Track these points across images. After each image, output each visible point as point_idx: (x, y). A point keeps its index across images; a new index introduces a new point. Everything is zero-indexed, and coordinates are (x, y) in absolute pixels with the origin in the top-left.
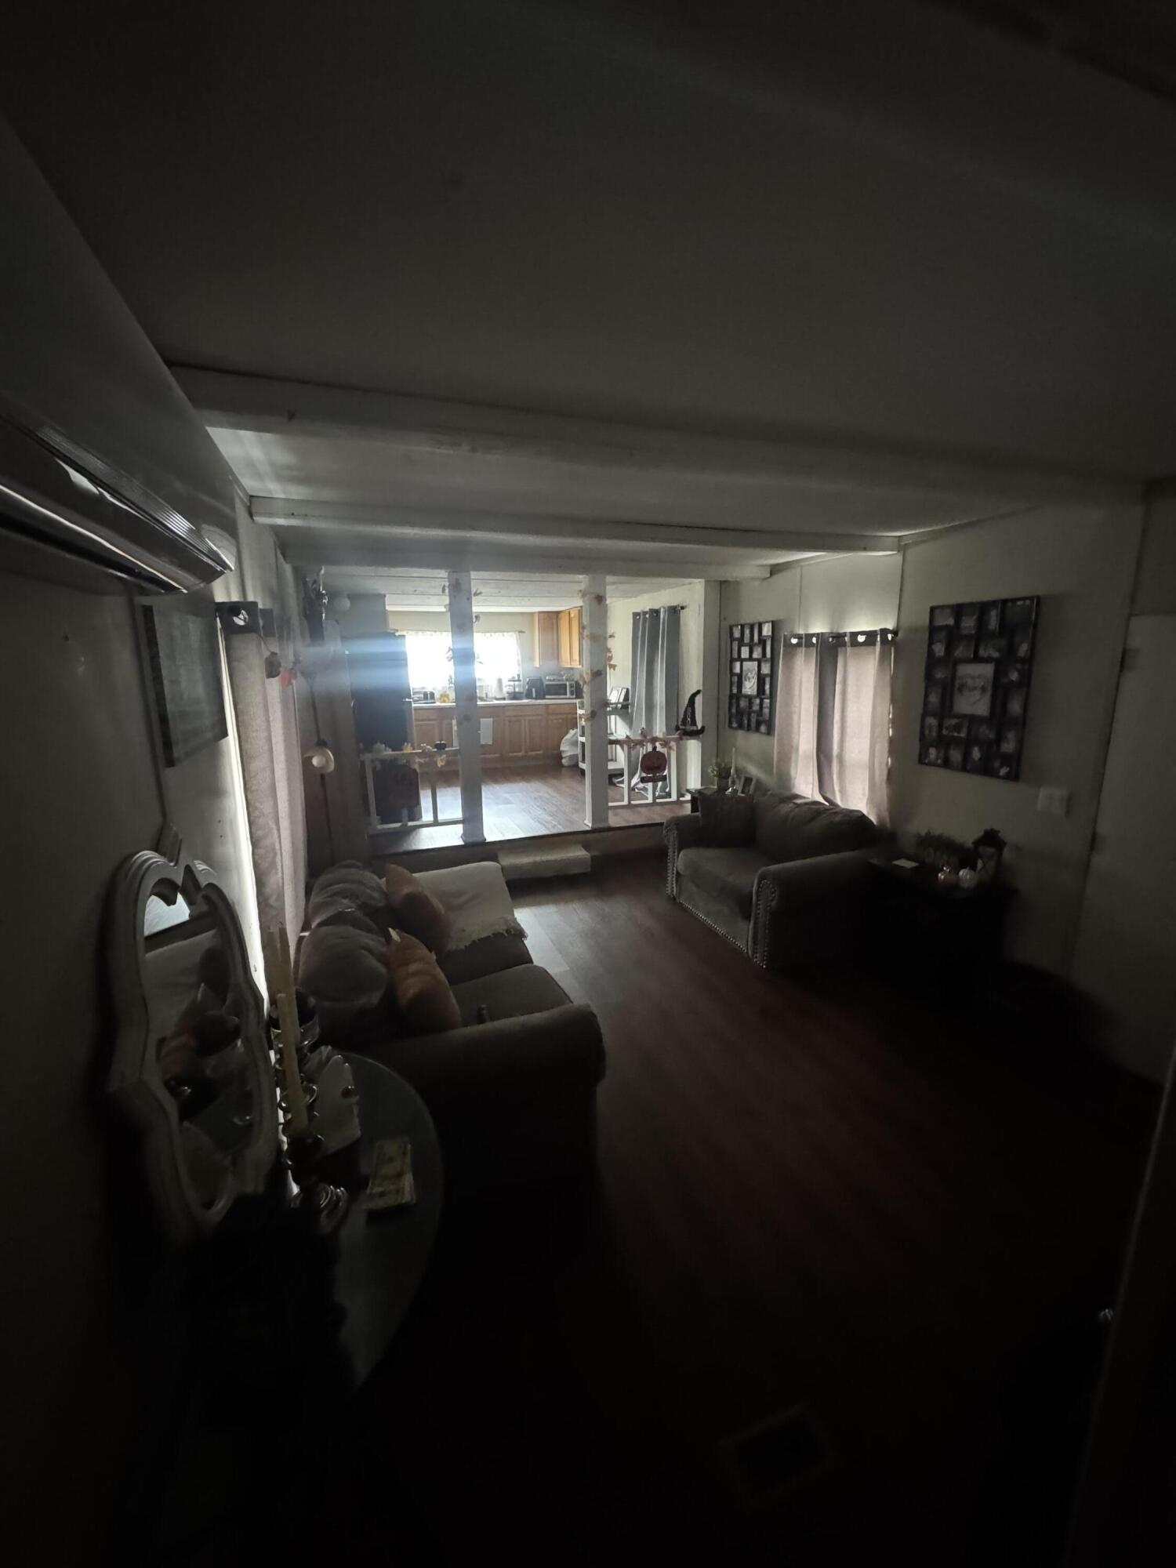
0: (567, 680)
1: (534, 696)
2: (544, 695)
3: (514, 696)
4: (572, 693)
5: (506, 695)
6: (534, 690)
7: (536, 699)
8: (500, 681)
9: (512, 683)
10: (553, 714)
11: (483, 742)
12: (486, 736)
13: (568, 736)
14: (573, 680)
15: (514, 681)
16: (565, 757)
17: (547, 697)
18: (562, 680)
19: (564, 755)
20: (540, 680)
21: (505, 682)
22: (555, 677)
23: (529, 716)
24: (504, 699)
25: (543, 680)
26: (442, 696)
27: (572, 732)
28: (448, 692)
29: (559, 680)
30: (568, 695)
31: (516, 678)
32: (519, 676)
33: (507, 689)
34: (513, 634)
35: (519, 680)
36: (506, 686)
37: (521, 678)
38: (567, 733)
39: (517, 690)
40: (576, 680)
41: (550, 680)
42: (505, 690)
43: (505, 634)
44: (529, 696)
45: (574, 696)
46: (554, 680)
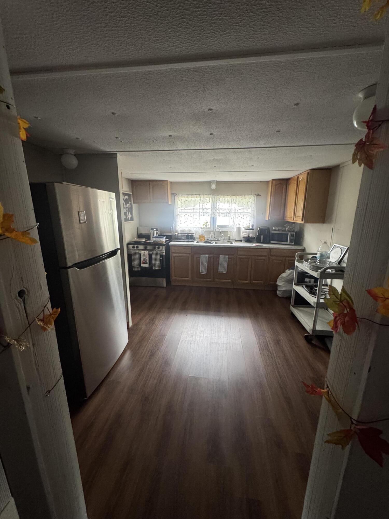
0: (289, 231)
1: (262, 241)
2: (270, 241)
3: (248, 240)
4: (291, 241)
5: (242, 239)
6: (262, 236)
7: (263, 243)
8: (239, 229)
9: (248, 231)
10: (274, 256)
11: (220, 271)
12: (223, 268)
13: (284, 275)
14: (293, 231)
15: (249, 229)
16: (280, 291)
17: (271, 242)
18: (285, 231)
19: (279, 289)
20: (268, 229)
21: (243, 230)
22: (280, 228)
23: (255, 255)
24: (241, 241)
25: (271, 229)
26: (200, 236)
27: (288, 272)
28: (204, 235)
29: (283, 231)
30: (288, 243)
31: (251, 228)
32: (253, 226)
33: (244, 233)
34: (252, 196)
35: (253, 229)
36: (243, 233)
37: (254, 228)
38: (284, 272)
39: (250, 236)
40: (296, 230)
41: (275, 230)
42: (242, 235)
43: (246, 196)
44: (258, 240)
45: (293, 244)
46: (278, 230)
